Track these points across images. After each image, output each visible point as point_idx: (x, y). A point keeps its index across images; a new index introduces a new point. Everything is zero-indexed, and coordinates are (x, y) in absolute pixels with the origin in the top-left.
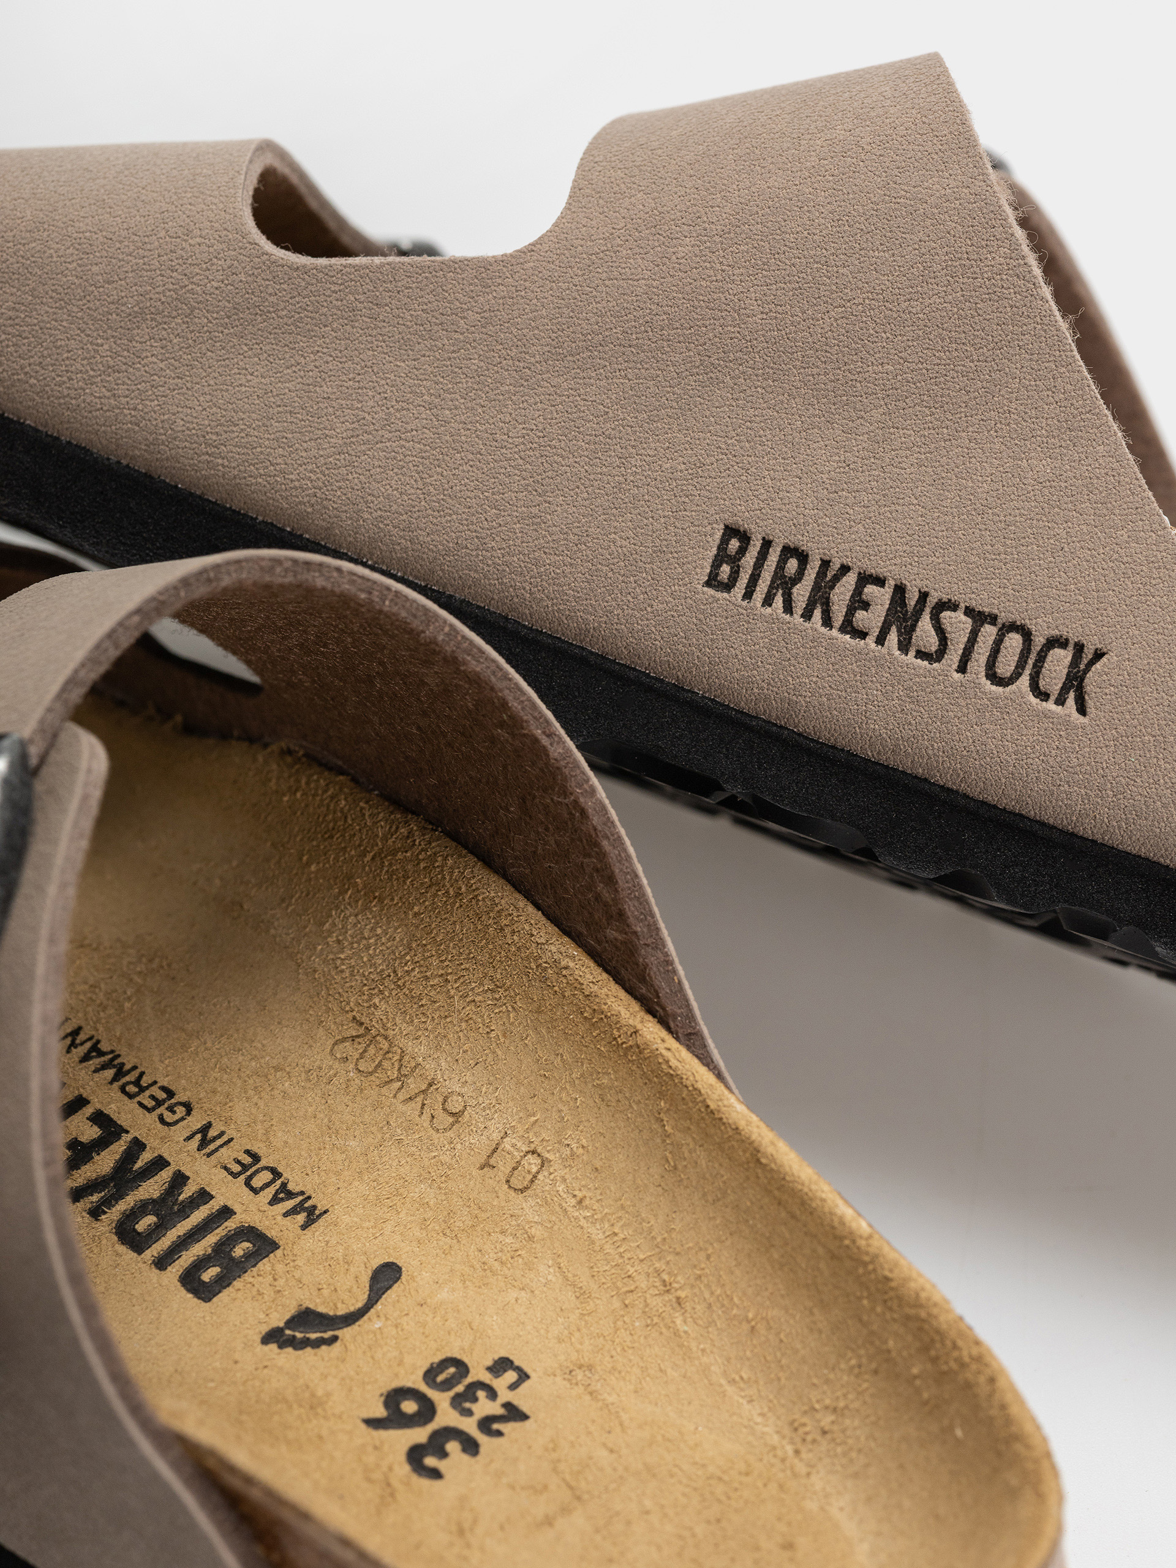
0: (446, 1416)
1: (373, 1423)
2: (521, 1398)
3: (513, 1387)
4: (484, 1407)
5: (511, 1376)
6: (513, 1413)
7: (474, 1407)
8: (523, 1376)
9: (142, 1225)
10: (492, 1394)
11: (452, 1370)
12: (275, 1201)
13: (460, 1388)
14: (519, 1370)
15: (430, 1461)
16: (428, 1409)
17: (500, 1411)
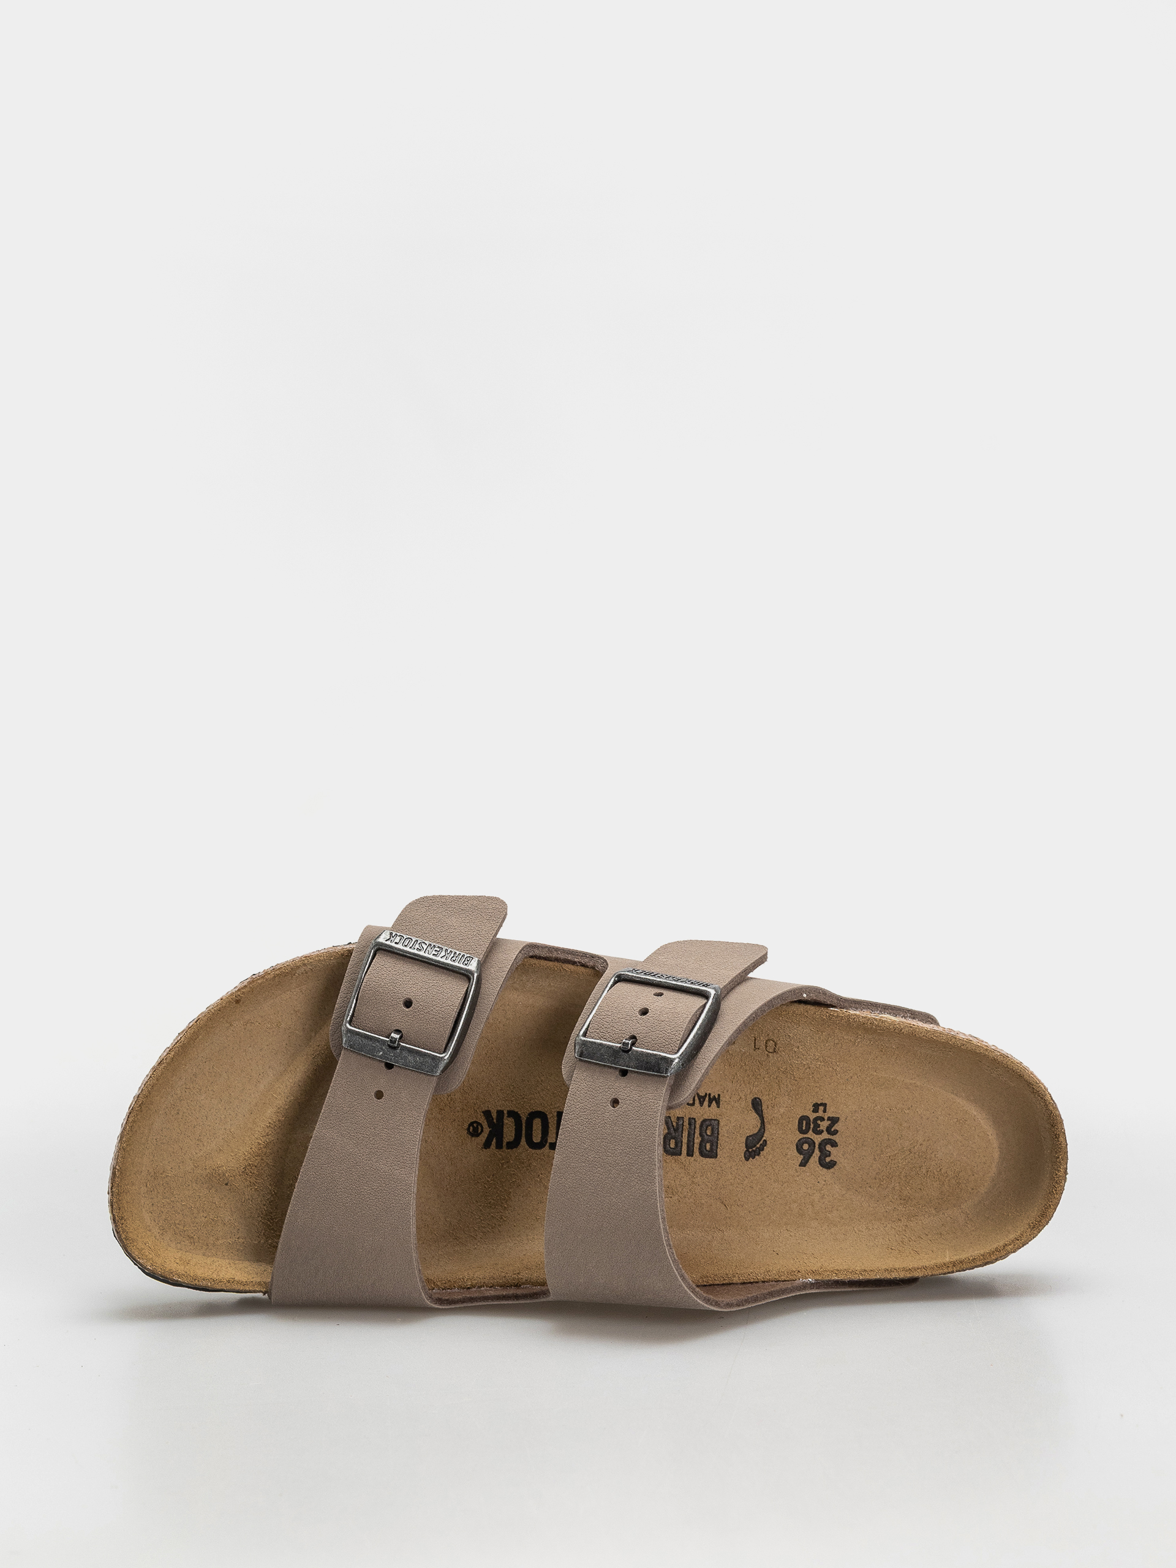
0: (818, 1139)
1: (803, 1164)
2: (830, 1113)
3: (825, 1111)
4: (824, 1125)
5: (821, 1108)
6: (834, 1120)
7: (821, 1128)
8: (825, 1105)
9: (672, 1145)
10: (822, 1119)
11: (804, 1122)
12: (701, 1104)
13: (812, 1126)
14: (822, 1104)
15: (828, 1159)
16: (812, 1143)
17: (829, 1122)
